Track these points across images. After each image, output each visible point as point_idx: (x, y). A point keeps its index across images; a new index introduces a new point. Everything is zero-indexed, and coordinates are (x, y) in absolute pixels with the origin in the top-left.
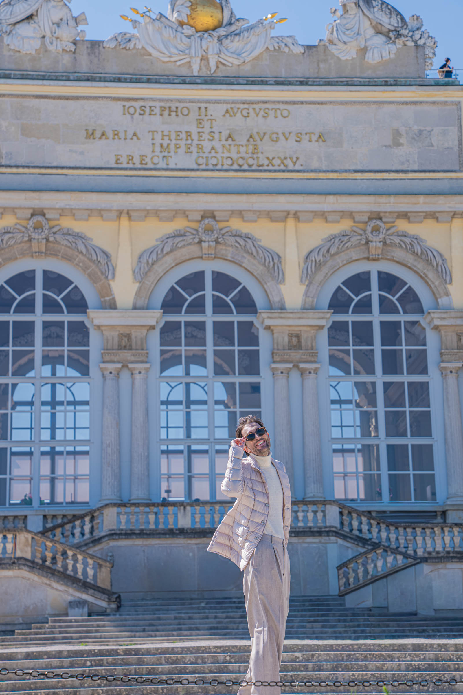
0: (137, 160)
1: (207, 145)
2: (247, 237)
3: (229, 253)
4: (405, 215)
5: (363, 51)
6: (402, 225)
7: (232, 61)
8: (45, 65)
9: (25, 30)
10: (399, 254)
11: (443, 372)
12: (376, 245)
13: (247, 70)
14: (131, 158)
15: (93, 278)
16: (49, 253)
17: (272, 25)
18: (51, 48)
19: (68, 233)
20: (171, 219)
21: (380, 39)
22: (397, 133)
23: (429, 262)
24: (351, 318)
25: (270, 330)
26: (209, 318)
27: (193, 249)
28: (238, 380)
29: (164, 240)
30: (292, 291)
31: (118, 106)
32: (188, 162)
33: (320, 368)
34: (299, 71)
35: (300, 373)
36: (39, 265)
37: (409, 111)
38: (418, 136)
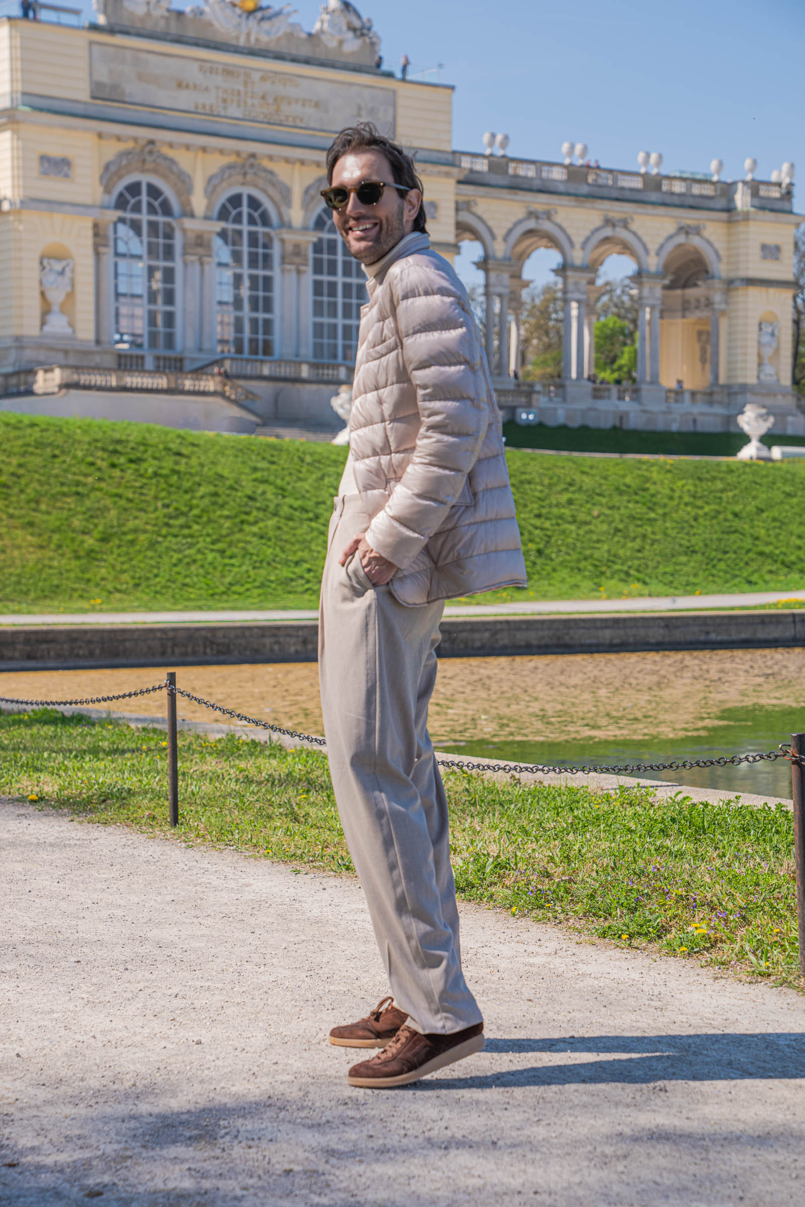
0: (208, 108)
1: (250, 102)
2: (272, 173)
3: (261, 183)
5: (341, 43)
7: (264, 38)
8: (149, 26)
13: (272, 47)
14: (204, 107)
15: (179, 193)
16: (155, 171)
17: (289, 14)
18: (154, 13)
19: (166, 158)
20: (227, 155)
21: (350, 35)
22: (359, 108)
24: (326, 236)
25: (283, 241)
26: (245, 228)
27: (240, 178)
28: (261, 273)
29: (223, 170)
30: (296, 215)
31: (196, 65)
32: (238, 113)
33: (309, 269)
34: (305, 51)
35: (299, 272)
36: (145, 179)
37: (367, 92)
38: (372, 111)
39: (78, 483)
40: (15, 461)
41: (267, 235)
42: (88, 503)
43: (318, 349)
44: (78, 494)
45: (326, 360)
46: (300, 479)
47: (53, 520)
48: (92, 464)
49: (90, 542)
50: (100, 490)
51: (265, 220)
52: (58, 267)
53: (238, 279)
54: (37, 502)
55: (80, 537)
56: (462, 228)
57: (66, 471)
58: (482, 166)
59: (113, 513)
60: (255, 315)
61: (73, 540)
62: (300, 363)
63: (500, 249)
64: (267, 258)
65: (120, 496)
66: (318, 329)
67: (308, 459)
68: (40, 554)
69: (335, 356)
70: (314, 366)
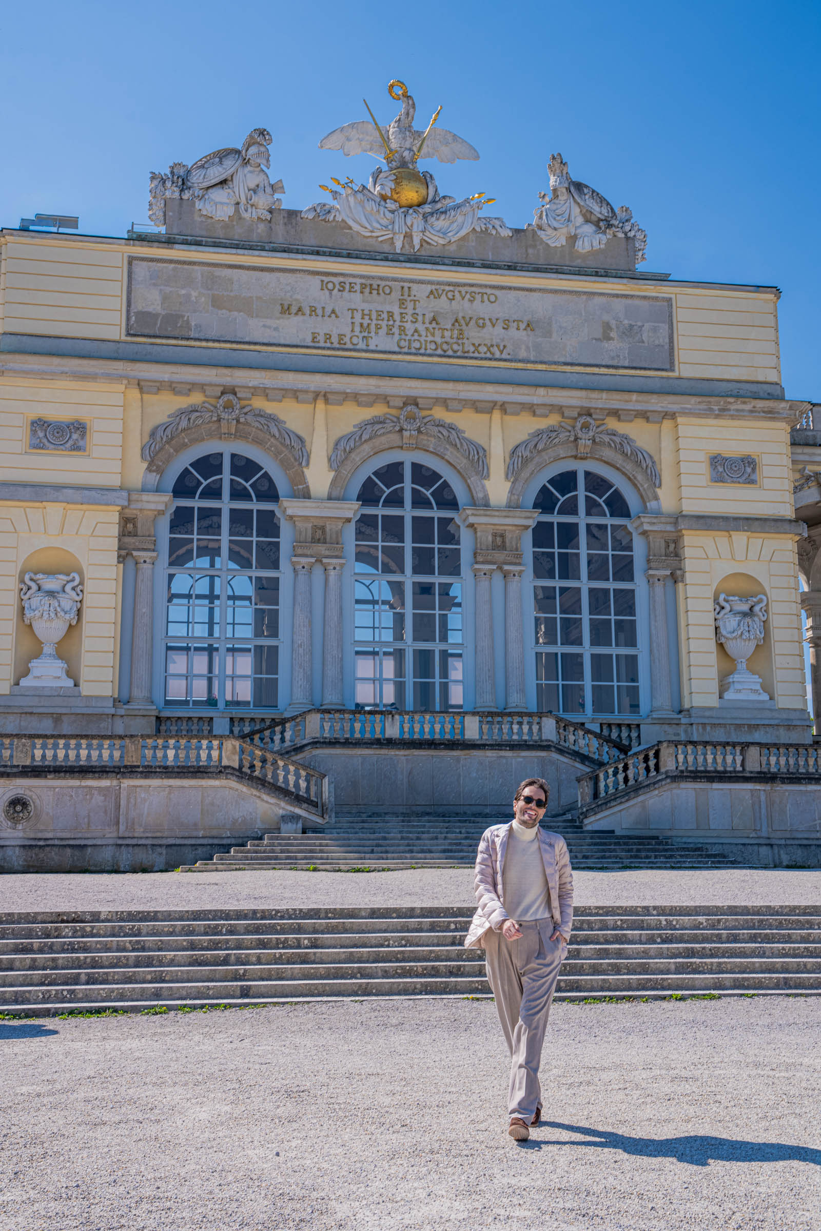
0: (335, 339)
1: (410, 327)
2: (451, 428)
3: (432, 444)
4: (615, 413)
5: (573, 239)
6: (612, 424)
7: (437, 240)
8: (238, 233)
9: (219, 195)
10: (608, 454)
11: (650, 580)
12: (585, 443)
13: (453, 250)
14: (328, 337)
15: (285, 465)
16: (240, 435)
17: (479, 205)
18: (246, 216)
19: (260, 414)
20: (370, 405)
21: (589, 229)
22: (607, 327)
23: (638, 464)
24: (556, 518)
25: (474, 528)
26: (408, 513)
27: (393, 438)
28: (436, 579)
29: (363, 427)
30: (497, 488)
31: (316, 281)
32: (388, 345)
33: (525, 570)
34: (507, 255)
35: (504, 574)
36: (227, 448)
37: (618, 305)
38: (629, 332)
41: (447, 521)
43: (546, 694)
51: (444, 499)
64: (448, 559)
66: (546, 664)
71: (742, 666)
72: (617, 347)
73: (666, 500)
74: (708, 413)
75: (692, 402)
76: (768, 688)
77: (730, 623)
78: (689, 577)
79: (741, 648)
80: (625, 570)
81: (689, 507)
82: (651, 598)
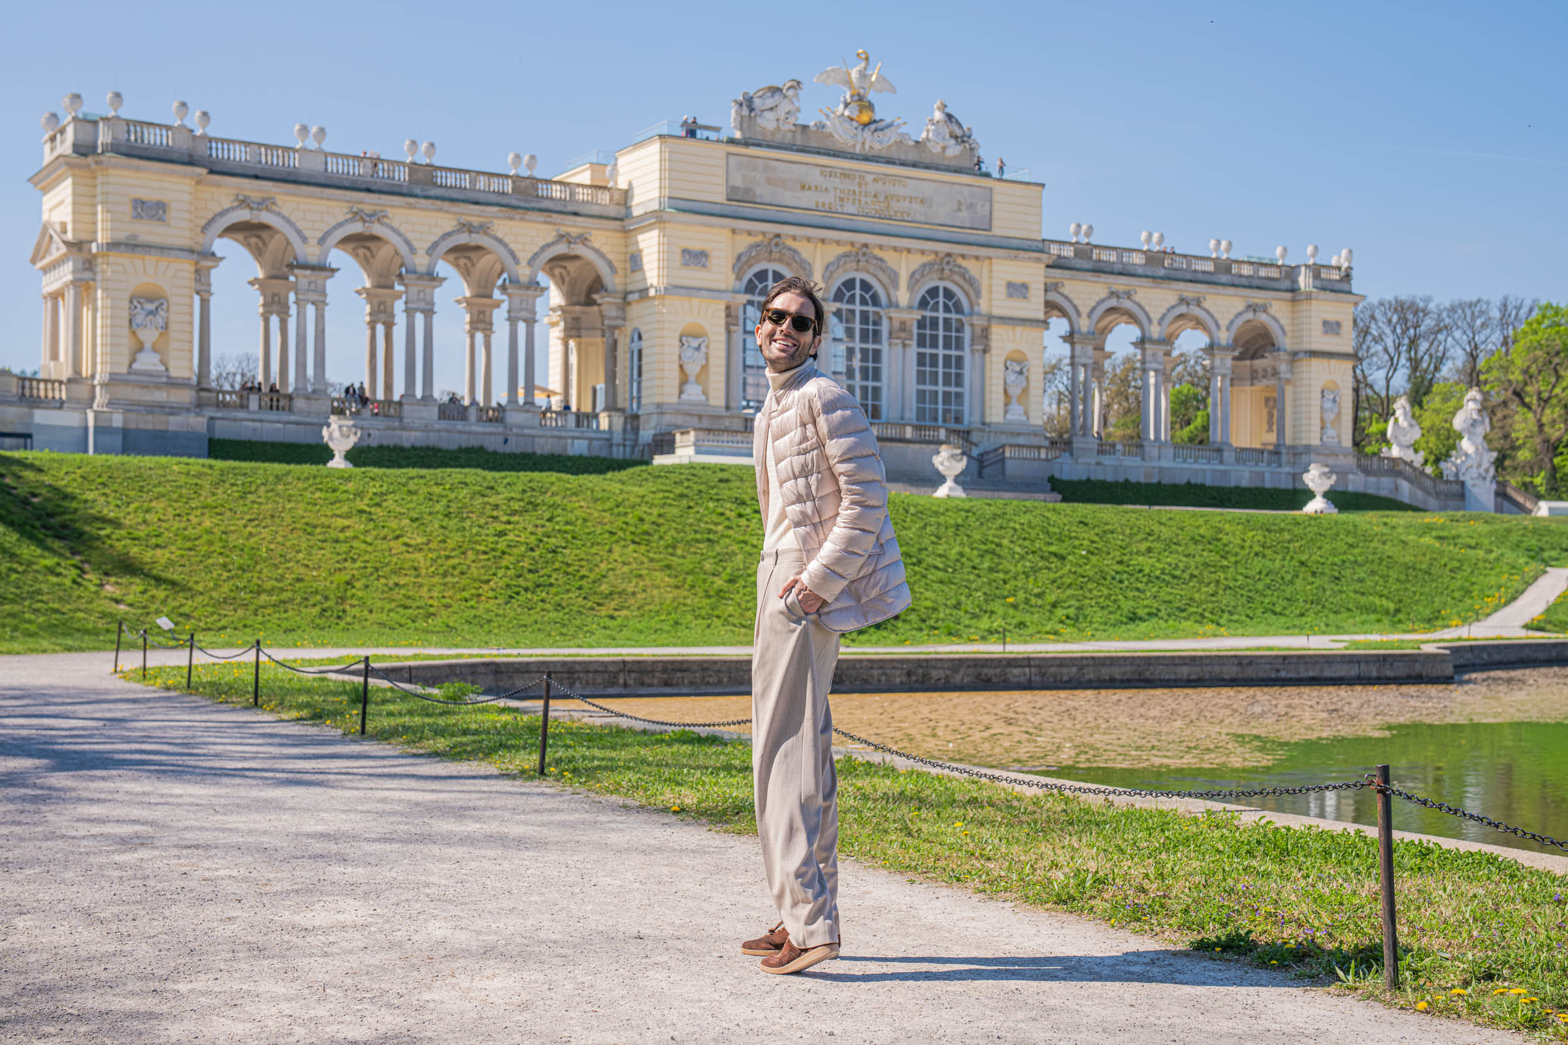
0: (827, 206)
1: (863, 199)
2: (882, 260)
3: (872, 269)
4: (963, 256)
5: (944, 148)
6: (960, 261)
7: (877, 146)
8: (778, 138)
9: (770, 115)
10: (956, 278)
11: (972, 351)
12: (947, 272)
13: (884, 153)
14: (823, 205)
16: (780, 260)
17: (899, 126)
18: (782, 128)
19: (790, 249)
20: (845, 246)
21: (952, 142)
22: (960, 203)
23: (971, 285)
24: (928, 314)
25: (890, 319)
26: (858, 307)
27: (854, 265)
28: (871, 346)
29: (839, 258)
30: (903, 296)
31: (817, 170)
32: (853, 210)
33: (914, 343)
34: (912, 156)
35: (904, 346)
36: (771, 267)
37: (966, 190)
38: (971, 206)
39: (709, 531)
40: (655, 512)
41: (877, 313)
42: (718, 549)
43: (921, 413)
44: (709, 540)
45: (928, 423)
46: (905, 528)
47: (687, 564)
48: (722, 514)
49: (719, 582)
50: (729, 537)
51: (875, 301)
52: (695, 343)
53: (850, 352)
54: (674, 548)
55: (711, 579)
56: (1050, 306)
57: (699, 520)
58: (1068, 252)
59: (740, 557)
60: (865, 383)
61: (704, 581)
62: (905, 425)
63: (1084, 324)
64: (877, 335)
65: (745, 542)
66: (921, 395)
67: (912, 510)
68: (676, 592)
69: (936, 419)
70: (917, 428)
71: (1014, 400)
72: (964, 217)
73: (983, 306)
74: (1009, 258)
75: (1001, 252)
76: (1026, 413)
77: (1012, 377)
78: (994, 351)
79: (1015, 391)
80: (959, 345)
81: (996, 312)
82: (973, 361)
